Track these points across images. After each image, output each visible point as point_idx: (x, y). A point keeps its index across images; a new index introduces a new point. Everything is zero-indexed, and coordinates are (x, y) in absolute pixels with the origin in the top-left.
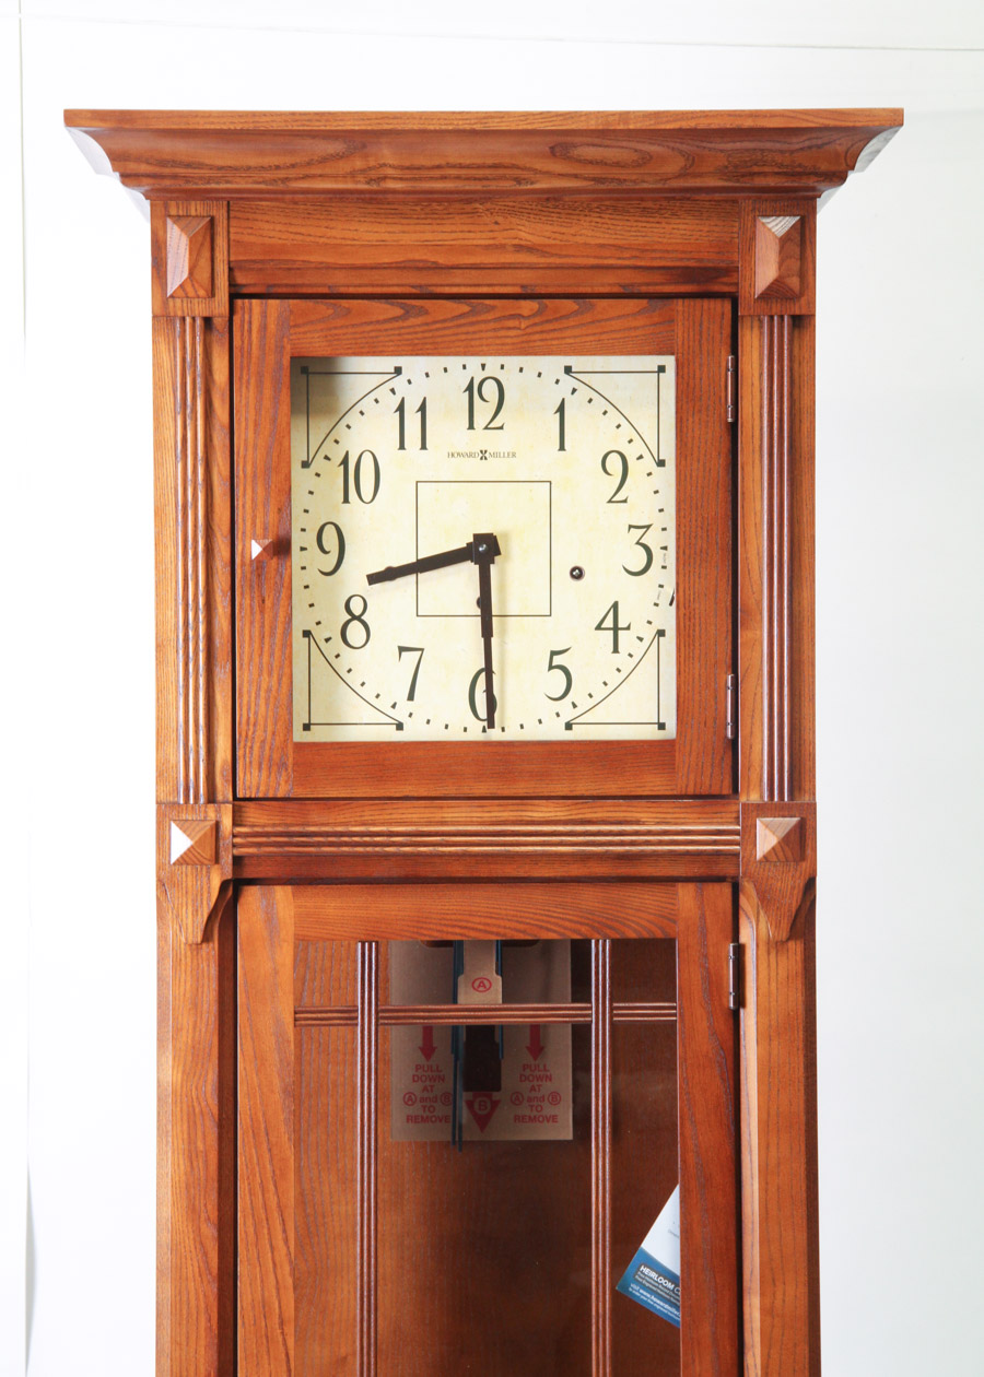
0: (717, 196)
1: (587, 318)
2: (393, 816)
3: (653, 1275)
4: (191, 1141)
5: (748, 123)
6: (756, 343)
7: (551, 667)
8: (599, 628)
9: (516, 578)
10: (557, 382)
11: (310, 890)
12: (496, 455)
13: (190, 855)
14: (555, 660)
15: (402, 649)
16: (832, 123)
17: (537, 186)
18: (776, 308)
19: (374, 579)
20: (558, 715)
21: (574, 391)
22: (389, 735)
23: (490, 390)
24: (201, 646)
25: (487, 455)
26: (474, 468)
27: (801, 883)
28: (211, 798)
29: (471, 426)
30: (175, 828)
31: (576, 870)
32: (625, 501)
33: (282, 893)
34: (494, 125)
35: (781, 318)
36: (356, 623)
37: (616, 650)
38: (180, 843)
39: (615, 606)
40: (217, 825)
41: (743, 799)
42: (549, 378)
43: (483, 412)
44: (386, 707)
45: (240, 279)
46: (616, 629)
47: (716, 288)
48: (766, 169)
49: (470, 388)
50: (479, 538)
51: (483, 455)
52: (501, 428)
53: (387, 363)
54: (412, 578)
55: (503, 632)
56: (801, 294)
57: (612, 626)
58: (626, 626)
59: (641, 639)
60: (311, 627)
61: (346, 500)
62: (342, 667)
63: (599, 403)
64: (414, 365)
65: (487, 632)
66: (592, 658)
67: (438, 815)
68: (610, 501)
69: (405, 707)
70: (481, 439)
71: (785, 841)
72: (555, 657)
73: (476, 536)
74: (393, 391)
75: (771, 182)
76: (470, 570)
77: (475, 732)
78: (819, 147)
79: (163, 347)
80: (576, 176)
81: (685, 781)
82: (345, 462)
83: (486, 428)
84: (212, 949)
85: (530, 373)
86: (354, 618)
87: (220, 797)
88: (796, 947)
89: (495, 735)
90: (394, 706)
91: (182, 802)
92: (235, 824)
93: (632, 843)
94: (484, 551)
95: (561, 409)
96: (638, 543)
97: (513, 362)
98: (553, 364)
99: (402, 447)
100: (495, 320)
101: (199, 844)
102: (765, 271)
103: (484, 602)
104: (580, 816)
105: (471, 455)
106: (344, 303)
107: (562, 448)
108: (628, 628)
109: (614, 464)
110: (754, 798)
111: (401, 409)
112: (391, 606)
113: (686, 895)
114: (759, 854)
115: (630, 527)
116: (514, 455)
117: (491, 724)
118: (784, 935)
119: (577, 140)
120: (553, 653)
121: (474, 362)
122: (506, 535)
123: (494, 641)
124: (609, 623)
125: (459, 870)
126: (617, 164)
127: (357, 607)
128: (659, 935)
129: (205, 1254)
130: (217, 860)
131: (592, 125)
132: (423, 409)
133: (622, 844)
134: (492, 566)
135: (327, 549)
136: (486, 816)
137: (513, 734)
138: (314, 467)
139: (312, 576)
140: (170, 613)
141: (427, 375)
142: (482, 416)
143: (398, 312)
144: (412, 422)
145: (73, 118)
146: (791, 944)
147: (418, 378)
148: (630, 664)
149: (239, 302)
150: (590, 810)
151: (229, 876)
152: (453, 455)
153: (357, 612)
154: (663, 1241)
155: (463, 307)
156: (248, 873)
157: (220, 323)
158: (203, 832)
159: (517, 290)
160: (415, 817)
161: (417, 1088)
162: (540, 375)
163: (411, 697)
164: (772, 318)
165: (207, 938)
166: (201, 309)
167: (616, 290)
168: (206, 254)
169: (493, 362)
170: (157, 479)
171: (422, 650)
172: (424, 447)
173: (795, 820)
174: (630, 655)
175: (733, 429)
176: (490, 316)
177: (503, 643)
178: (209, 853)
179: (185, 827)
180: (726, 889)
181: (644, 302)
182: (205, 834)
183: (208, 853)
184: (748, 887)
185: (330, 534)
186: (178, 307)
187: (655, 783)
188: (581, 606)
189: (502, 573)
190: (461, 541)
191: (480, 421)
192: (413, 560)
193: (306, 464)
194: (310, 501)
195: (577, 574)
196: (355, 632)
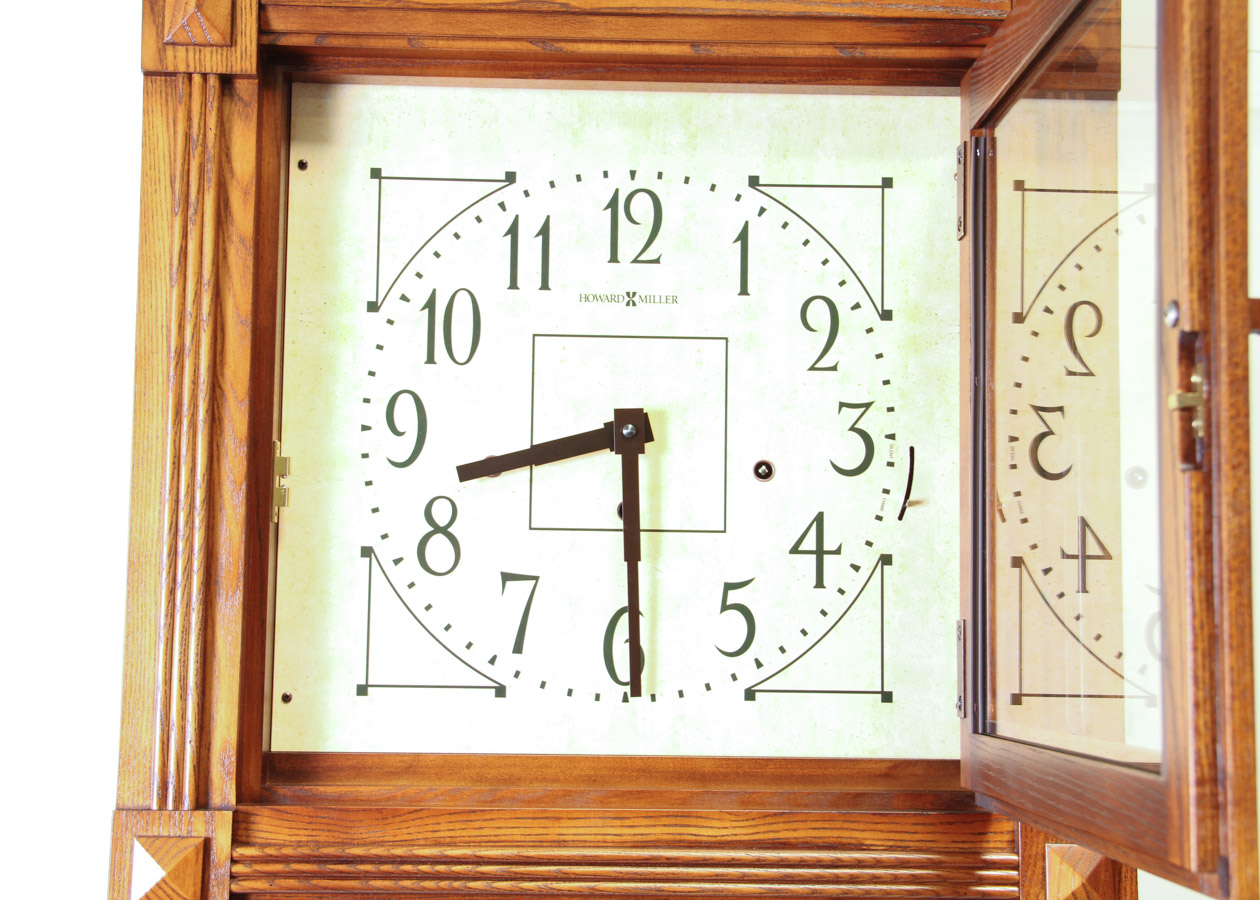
2: (484, 832)
7: (725, 607)
8: (795, 550)
9: (675, 477)
10: (738, 198)
12: (647, 299)
13: (161, 893)
14: (731, 598)
15: (507, 577)
19: (467, 472)
20: (734, 677)
21: (762, 211)
22: (485, 704)
23: (642, 207)
24: (197, 564)
25: (636, 299)
26: (617, 318)
28: (202, 802)
29: (614, 258)
30: (139, 850)
32: (834, 368)
36: (439, 538)
37: (820, 584)
38: (147, 873)
39: (819, 519)
40: (207, 844)
42: (726, 192)
43: (632, 238)
44: (481, 662)
45: (277, 22)
46: (820, 552)
49: (613, 204)
50: (623, 416)
51: (631, 299)
52: (657, 261)
53: (494, 165)
54: (522, 473)
55: (656, 554)
57: (814, 548)
58: (834, 548)
59: (856, 568)
60: (373, 541)
61: (431, 360)
62: (417, 601)
63: (799, 230)
64: (533, 168)
65: (632, 554)
66: (783, 594)
67: (554, 831)
68: (812, 368)
69: (508, 662)
70: (626, 275)
72: (731, 593)
73: (618, 413)
74: (502, 206)
76: (609, 462)
77: (613, 703)
79: (159, 121)
82: (430, 305)
83: (635, 261)
85: (699, 185)
86: (437, 529)
87: (216, 799)
89: (641, 707)
90: (492, 661)
91: (155, 807)
92: (237, 840)
93: (853, 880)
94: (629, 434)
95: (743, 237)
96: (853, 429)
97: (676, 168)
98: (732, 172)
99: (514, 285)
101: (175, 874)
103: (629, 510)
104: (771, 836)
105: (612, 299)
107: (744, 291)
108: (838, 552)
109: (819, 314)
111: (513, 231)
112: (494, 513)
115: (842, 405)
116: (675, 300)
117: (636, 692)
120: (729, 587)
121: (619, 165)
122: (662, 414)
123: (642, 566)
124: (810, 543)
127: (441, 515)
132: (544, 232)
133: (837, 880)
134: (640, 456)
135: (400, 429)
136: (628, 833)
138: (385, 311)
139: (377, 468)
140: (152, 515)
141: (552, 184)
142: (630, 245)
144: (529, 248)
147: (539, 189)
148: (839, 604)
150: (786, 826)
152: (587, 298)
153: (442, 521)
157: (244, 85)
158: (182, 856)
159: (685, 51)
160: (517, 834)
162: (713, 188)
163: (518, 648)
166: (214, 62)
167: (829, 53)
169: (647, 167)
170: (141, 312)
171: (536, 578)
172: (545, 286)
174: (841, 591)
177: (655, 570)
178: (191, 890)
179: (152, 843)
182: (186, 860)
185: (407, 406)
186: (178, 60)
188: (769, 518)
189: (655, 468)
190: (596, 419)
191: (627, 251)
192: (524, 445)
193: (373, 307)
194: (375, 360)
195: (764, 471)
196: (439, 551)
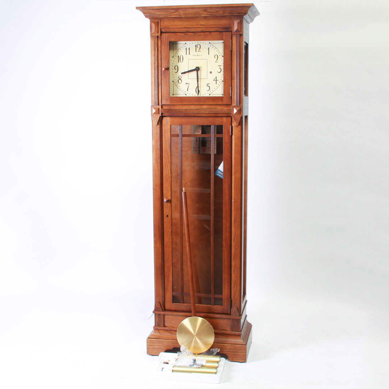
0: (229, 17)
1: (211, 35)
2: (183, 107)
3: (220, 172)
4: (156, 152)
5: (231, 6)
6: (235, 38)
8: (214, 80)
9: (202, 73)
11: (172, 118)
12: (199, 55)
14: (208, 85)
15: (186, 84)
16: (243, 5)
17: (203, 16)
18: (237, 33)
19: (182, 73)
20: (208, 93)
21: (211, 46)
22: (185, 96)
23: (199, 46)
24: (157, 83)
26: (196, 57)
27: (240, 117)
28: (158, 105)
29: (196, 51)
30: (153, 109)
31: (209, 115)
32: (218, 62)
33: (168, 118)
34: (194, 7)
35: (238, 35)
36: (180, 80)
37: (216, 84)
38: (154, 111)
39: (216, 77)
40: (159, 108)
41: (232, 105)
42: (207, 44)
43: (198, 49)
44: (184, 92)
45: (162, 30)
46: (216, 81)
47: (229, 30)
48: (235, 13)
49: (196, 46)
50: (197, 67)
51: (198, 55)
52: (200, 51)
53: (184, 42)
54: (188, 73)
55: (200, 81)
56: (241, 31)
58: (218, 80)
59: (220, 82)
60: (174, 80)
61: (179, 62)
62: (178, 86)
63: (214, 48)
64: (188, 42)
65: (198, 81)
66: (213, 85)
67: (190, 107)
68: (216, 62)
69: (187, 92)
70: (197, 53)
71: (238, 111)
73: (196, 67)
74: (185, 46)
75: (236, 14)
76: (195, 72)
77: (196, 95)
78: (242, 9)
79: (152, 40)
80: (208, 14)
81: (224, 103)
82: (178, 57)
84: (159, 126)
85: (204, 44)
86: (180, 79)
87: (160, 104)
88: (240, 127)
89: (199, 96)
91: (154, 105)
92: (161, 108)
93: (216, 111)
94: (197, 69)
95: (209, 49)
96: (219, 68)
97: (202, 42)
98: (207, 42)
99: (186, 54)
100: (198, 35)
101: (156, 111)
102: (236, 28)
103: (198, 77)
104: (210, 107)
105: (196, 55)
106: (176, 33)
107: (209, 54)
109: (216, 56)
110: (234, 105)
111: (186, 49)
112: (185, 77)
113: (225, 119)
114: (234, 113)
115: (218, 66)
116: (202, 55)
117: (198, 94)
118: (238, 125)
119: (207, 9)
120: (207, 84)
121: (196, 42)
122: (201, 67)
123: (199, 82)
124: (215, 80)
125: (192, 115)
126: (214, 12)
127: (180, 78)
128: (221, 125)
129: (158, 168)
130: (159, 113)
131: (209, 6)
132: (189, 49)
133: (215, 111)
134: (198, 71)
135: (176, 69)
136: (196, 107)
137: (202, 96)
138: (174, 57)
139: (174, 73)
140: (153, 78)
142: (197, 50)
143: (184, 35)
144: (188, 51)
145: (137, 8)
146: (239, 126)
147: (189, 44)
148: (218, 86)
149: (162, 34)
151: (161, 116)
152: (193, 55)
154: (221, 168)
155: (193, 34)
156: (164, 115)
157: (159, 37)
158: (157, 109)
159: (201, 31)
160: (186, 107)
161: (195, 146)
163: (188, 90)
164: (237, 35)
165: (158, 124)
166: (157, 35)
167: (215, 31)
168: (157, 27)
169: (199, 42)
171: (189, 84)
172: (189, 54)
173: (239, 108)
174: (218, 84)
175: (232, 51)
176: (197, 35)
177: (200, 83)
179: (154, 108)
180: (230, 118)
181: (219, 33)
183: (158, 112)
184: (233, 118)
185: (176, 67)
186: (154, 35)
187: (220, 103)
188: (211, 77)
189: (200, 73)
190: (194, 68)
191: (197, 51)
192: (188, 71)
193: (173, 57)
194: (173, 62)
195: (211, 73)
196: (180, 81)
